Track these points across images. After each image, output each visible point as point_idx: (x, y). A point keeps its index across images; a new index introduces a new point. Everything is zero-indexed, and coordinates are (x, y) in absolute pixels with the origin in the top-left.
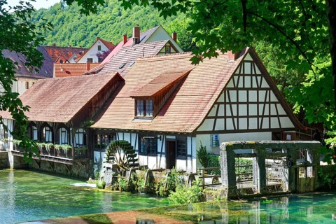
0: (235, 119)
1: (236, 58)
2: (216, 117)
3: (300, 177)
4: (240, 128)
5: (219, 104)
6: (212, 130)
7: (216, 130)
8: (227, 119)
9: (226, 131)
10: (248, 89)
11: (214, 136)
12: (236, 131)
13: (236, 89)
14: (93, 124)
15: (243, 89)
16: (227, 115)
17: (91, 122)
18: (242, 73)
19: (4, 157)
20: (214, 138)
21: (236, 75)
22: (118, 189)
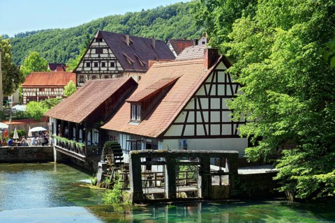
0: (207, 126)
1: (209, 68)
2: (185, 124)
3: (213, 184)
4: (212, 134)
5: (188, 111)
6: (180, 135)
7: (184, 135)
8: (198, 126)
9: (195, 137)
10: (221, 97)
11: (182, 141)
12: (208, 136)
13: (208, 96)
14: (103, 125)
15: (216, 96)
16: (197, 121)
17: (102, 123)
18: (215, 81)
19: (50, 151)
20: (182, 143)
21: (208, 83)
22: (104, 187)
